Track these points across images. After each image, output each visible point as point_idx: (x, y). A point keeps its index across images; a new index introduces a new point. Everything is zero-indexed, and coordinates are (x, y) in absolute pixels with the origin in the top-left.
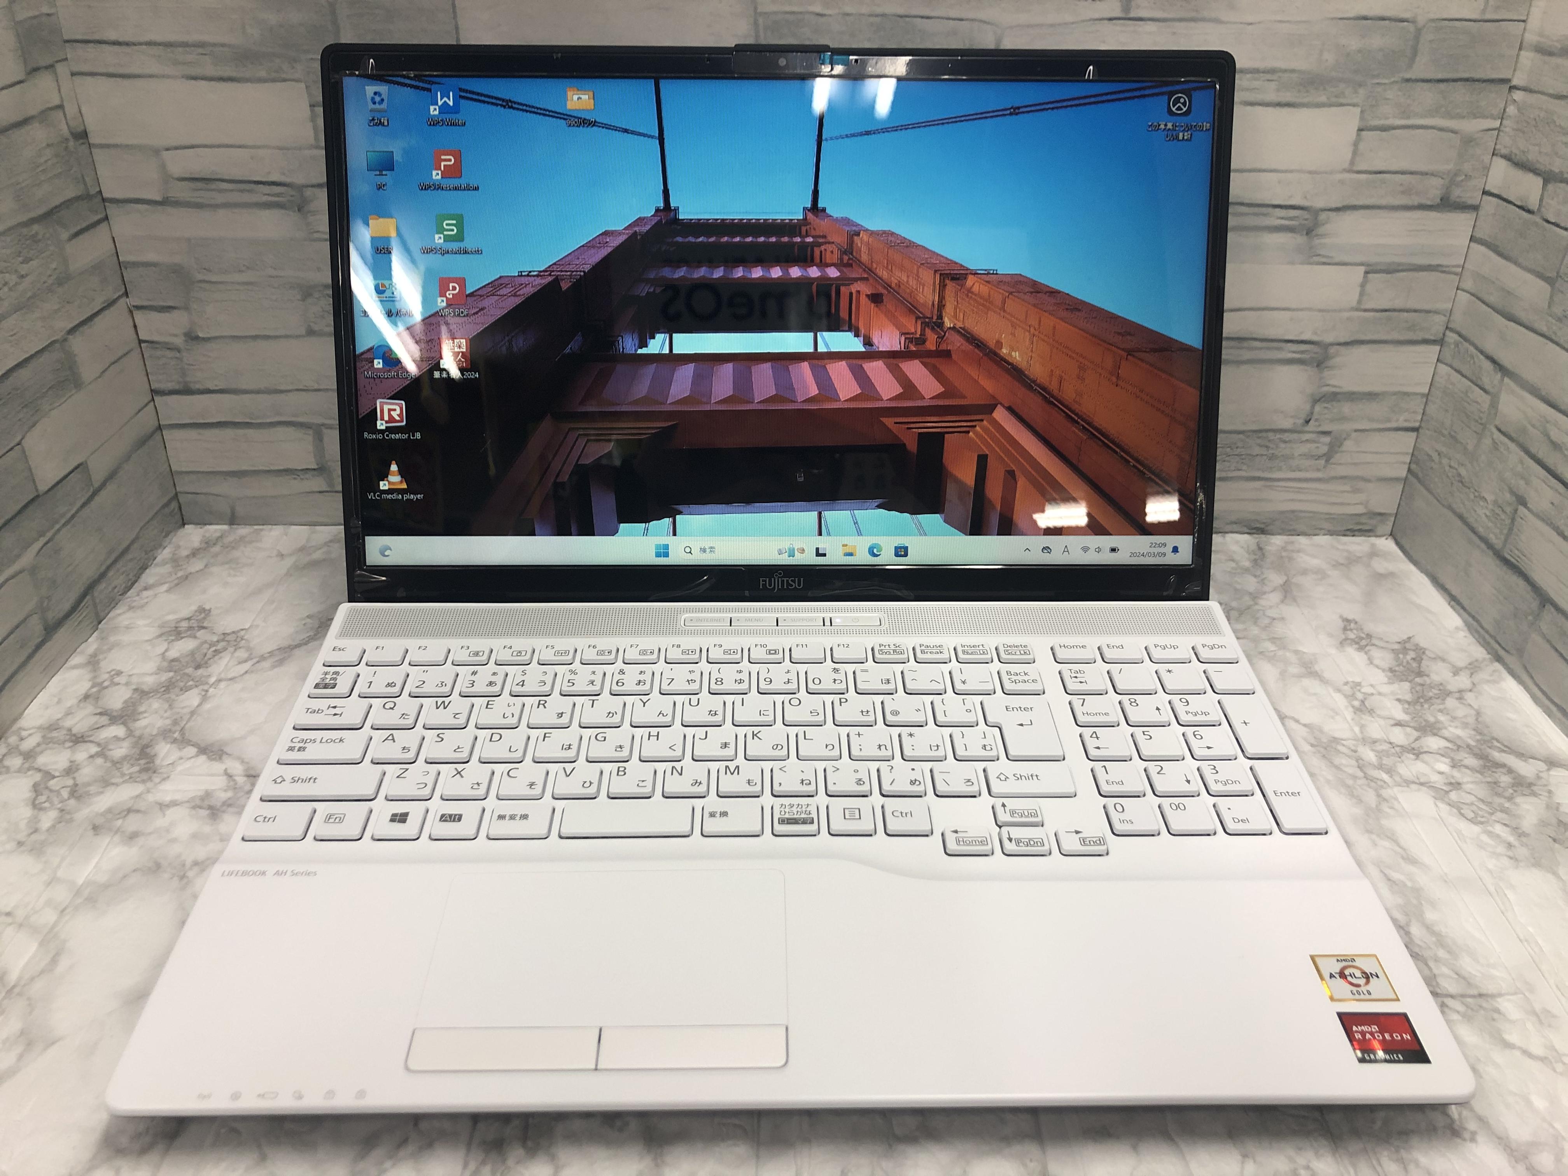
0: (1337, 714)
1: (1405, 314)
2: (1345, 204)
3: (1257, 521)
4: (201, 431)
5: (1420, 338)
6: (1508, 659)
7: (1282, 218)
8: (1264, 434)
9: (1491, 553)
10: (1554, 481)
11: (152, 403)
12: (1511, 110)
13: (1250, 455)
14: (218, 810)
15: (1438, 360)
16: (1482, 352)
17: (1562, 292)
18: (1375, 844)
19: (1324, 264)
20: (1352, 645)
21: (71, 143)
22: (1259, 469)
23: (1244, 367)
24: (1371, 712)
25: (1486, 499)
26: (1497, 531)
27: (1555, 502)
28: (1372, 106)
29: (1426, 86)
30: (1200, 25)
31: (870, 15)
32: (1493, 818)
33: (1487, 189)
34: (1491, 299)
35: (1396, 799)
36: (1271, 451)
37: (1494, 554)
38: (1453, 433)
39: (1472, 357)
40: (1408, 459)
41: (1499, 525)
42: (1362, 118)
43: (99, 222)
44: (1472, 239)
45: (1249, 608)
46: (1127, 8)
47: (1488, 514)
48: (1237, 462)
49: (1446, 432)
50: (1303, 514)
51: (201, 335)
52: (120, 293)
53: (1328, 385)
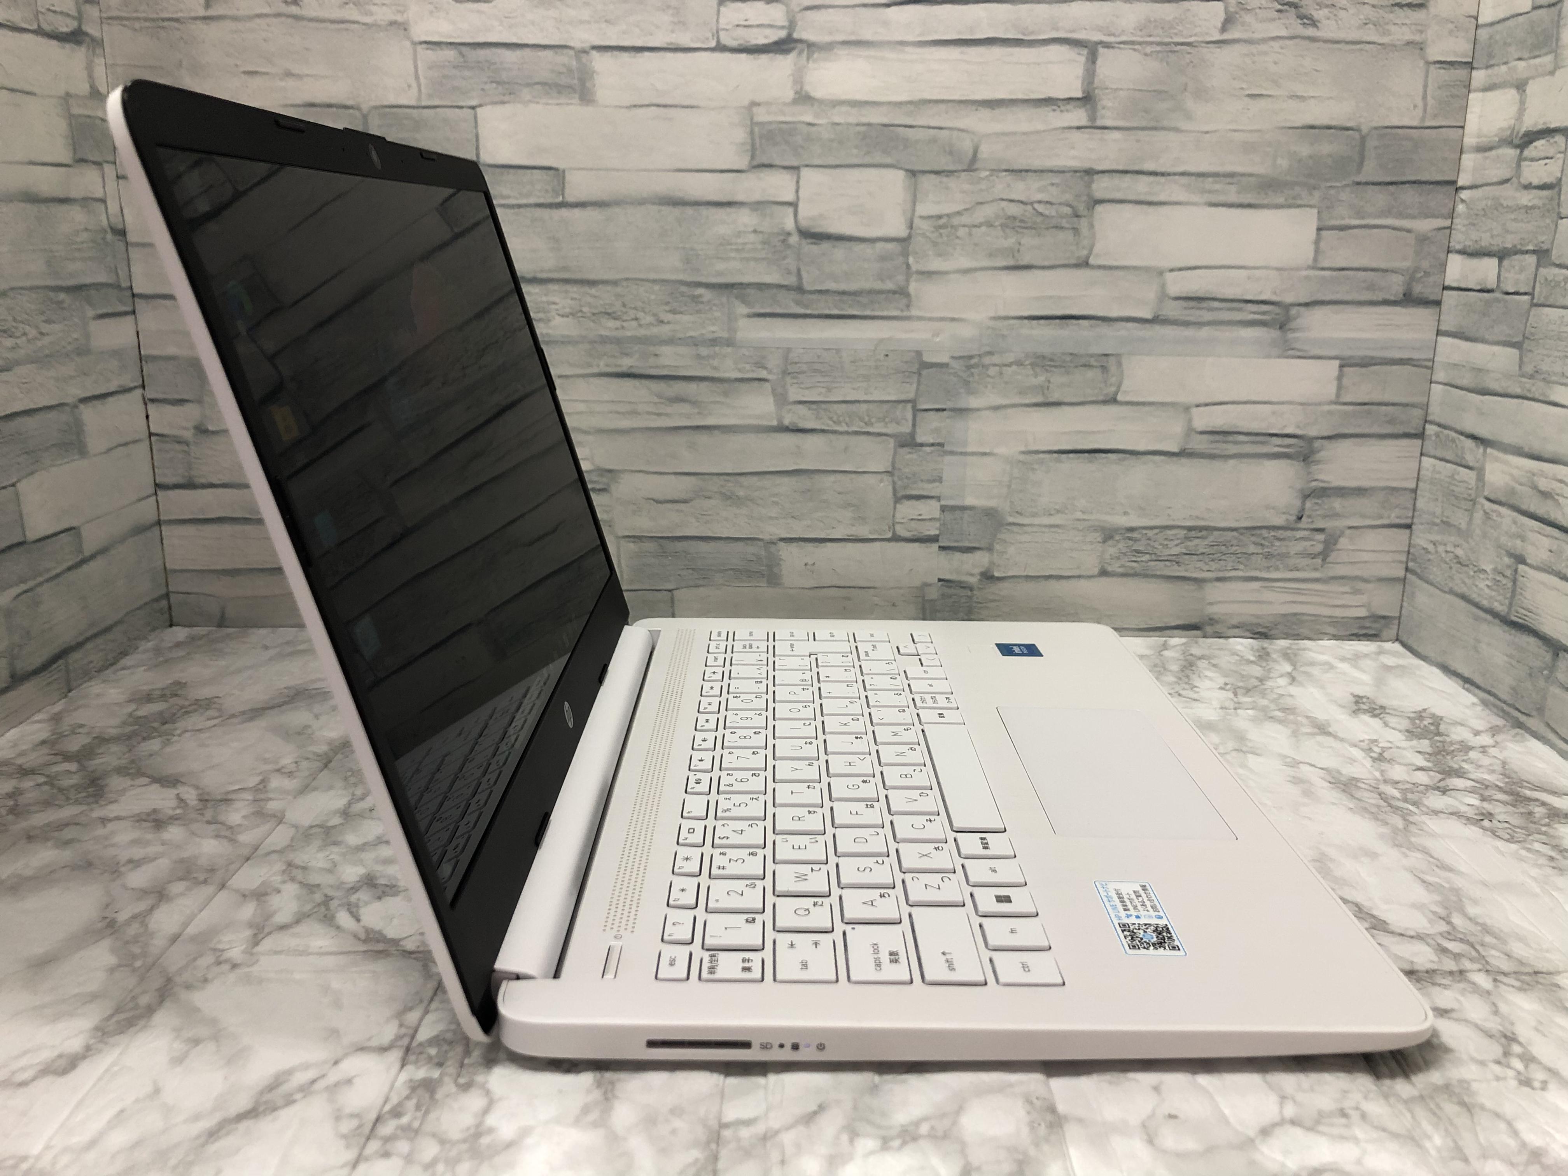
0: (1355, 761)
1: (1384, 408)
2: (1313, 299)
3: (1259, 625)
4: (200, 527)
5: (1401, 432)
6: (1531, 723)
7: (1254, 313)
8: (1258, 532)
9: (1497, 621)
10: (1549, 530)
11: (154, 498)
12: (1461, 208)
13: (1246, 554)
14: (164, 823)
15: (1422, 454)
16: (1462, 433)
17: (1530, 351)
18: (1406, 856)
19: (1300, 357)
20: (1364, 713)
21: (109, 236)
22: (1256, 569)
23: (1232, 462)
24: (1390, 761)
25: (1485, 571)
26: (1500, 598)
27: (1554, 548)
28: (1328, 208)
29: (1377, 188)
30: (1161, 135)
31: (858, 125)
32: (1531, 838)
33: (1446, 284)
34: (1464, 382)
35: (1425, 823)
36: (1266, 550)
37: (1501, 621)
38: (1445, 519)
39: (1453, 441)
40: (1404, 558)
41: (1501, 591)
42: (1319, 219)
43: (125, 314)
44: (1439, 333)
45: (1256, 687)
46: (1093, 117)
47: (1489, 583)
48: (1233, 562)
49: (1438, 521)
50: (1305, 618)
51: (210, 428)
52: (136, 384)
53: (1316, 480)
